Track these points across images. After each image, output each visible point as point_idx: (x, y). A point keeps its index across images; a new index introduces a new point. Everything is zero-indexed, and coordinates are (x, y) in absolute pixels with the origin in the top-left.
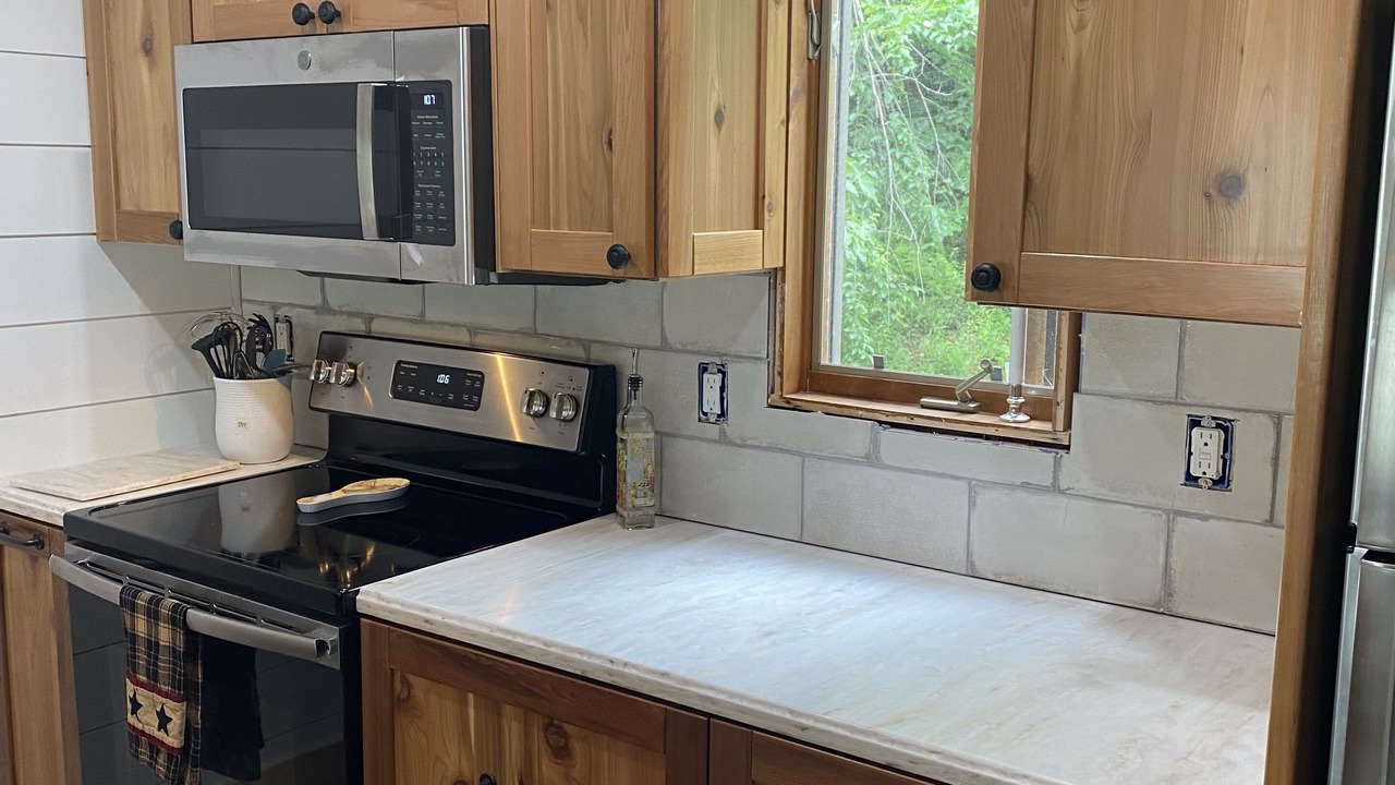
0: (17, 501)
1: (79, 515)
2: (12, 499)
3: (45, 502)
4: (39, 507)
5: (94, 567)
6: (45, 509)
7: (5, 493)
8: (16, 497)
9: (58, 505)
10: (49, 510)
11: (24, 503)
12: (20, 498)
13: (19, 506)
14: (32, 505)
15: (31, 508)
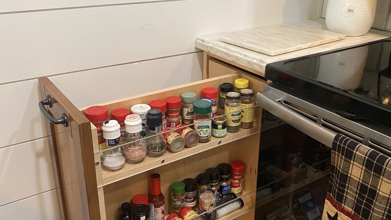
0: (225, 51)
1: (276, 66)
2: (222, 49)
3: (246, 53)
4: (242, 57)
5: (286, 103)
6: (246, 58)
7: (216, 44)
8: (224, 48)
9: (257, 57)
10: (250, 59)
11: (231, 53)
12: (228, 49)
13: (227, 54)
14: (237, 55)
15: (235, 56)
